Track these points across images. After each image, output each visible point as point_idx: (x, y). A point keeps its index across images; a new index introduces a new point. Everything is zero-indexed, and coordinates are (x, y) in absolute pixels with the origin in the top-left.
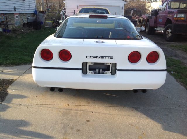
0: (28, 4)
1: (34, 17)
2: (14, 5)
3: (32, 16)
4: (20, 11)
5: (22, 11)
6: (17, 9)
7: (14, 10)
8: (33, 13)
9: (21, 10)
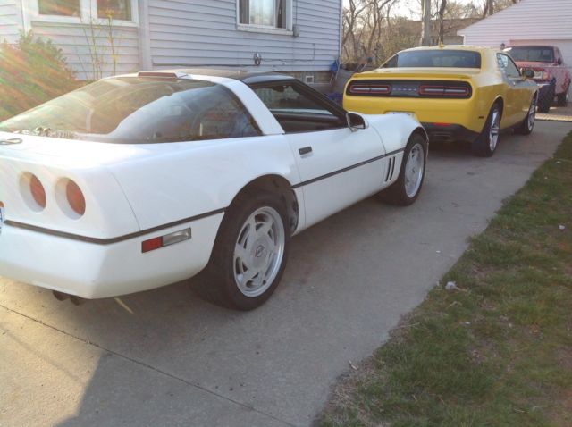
0: (312, 47)
1: (329, 81)
2: (255, 50)
3: (322, 78)
4: (274, 66)
5: (283, 65)
6: (264, 60)
7: (253, 63)
8: (327, 69)
9: (281, 63)
